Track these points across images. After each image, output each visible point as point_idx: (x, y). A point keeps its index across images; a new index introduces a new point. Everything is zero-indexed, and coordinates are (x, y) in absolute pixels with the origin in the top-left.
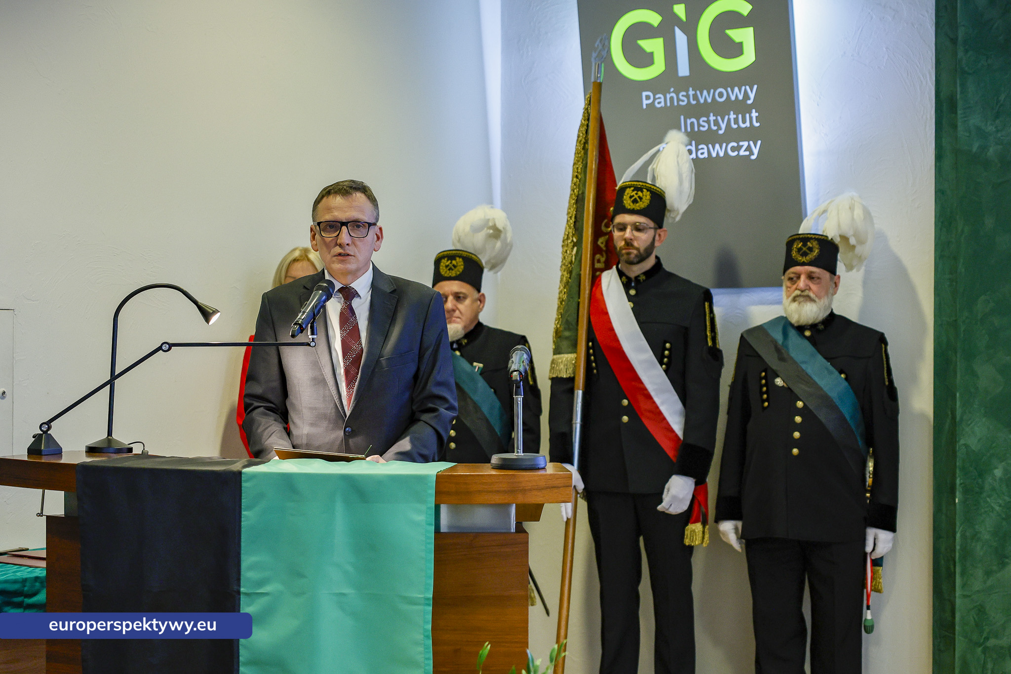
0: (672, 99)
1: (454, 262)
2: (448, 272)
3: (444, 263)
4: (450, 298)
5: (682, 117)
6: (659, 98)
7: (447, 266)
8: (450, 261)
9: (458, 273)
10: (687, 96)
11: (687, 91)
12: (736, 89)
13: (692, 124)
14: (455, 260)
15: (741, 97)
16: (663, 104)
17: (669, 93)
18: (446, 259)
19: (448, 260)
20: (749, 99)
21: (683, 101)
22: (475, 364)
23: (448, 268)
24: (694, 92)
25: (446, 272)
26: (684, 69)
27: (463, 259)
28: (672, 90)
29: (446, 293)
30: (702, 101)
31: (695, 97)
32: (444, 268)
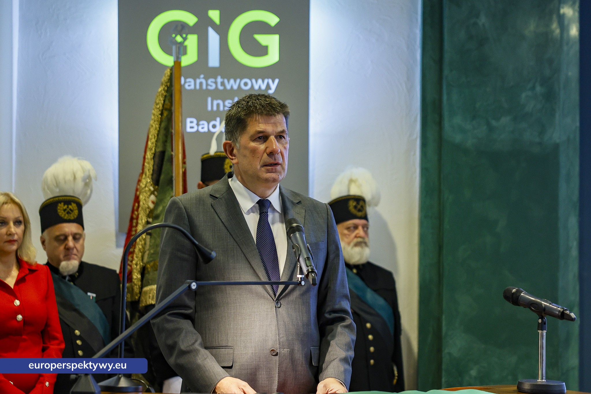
0: (201, 84)
1: (70, 207)
2: (67, 215)
3: (61, 207)
4: (70, 238)
5: (209, 99)
6: (190, 82)
7: (65, 210)
8: (66, 206)
9: (76, 216)
10: (216, 83)
11: (216, 78)
12: (260, 81)
13: (218, 105)
14: (71, 204)
15: (263, 87)
16: (192, 87)
17: (199, 78)
18: (62, 204)
19: (64, 205)
20: (270, 89)
21: (211, 86)
22: (89, 294)
23: (66, 212)
24: (222, 80)
25: (65, 215)
26: (214, 60)
27: (76, 204)
28: (202, 76)
29: (67, 234)
30: (228, 87)
31: (223, 84)
32: (62, 211)
